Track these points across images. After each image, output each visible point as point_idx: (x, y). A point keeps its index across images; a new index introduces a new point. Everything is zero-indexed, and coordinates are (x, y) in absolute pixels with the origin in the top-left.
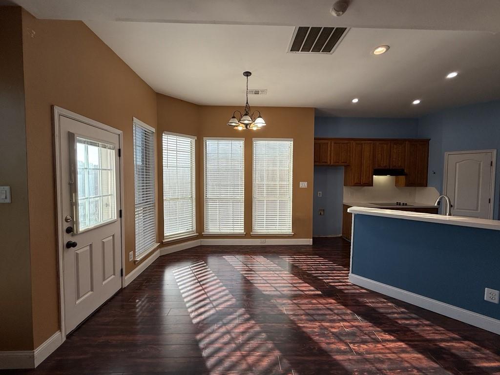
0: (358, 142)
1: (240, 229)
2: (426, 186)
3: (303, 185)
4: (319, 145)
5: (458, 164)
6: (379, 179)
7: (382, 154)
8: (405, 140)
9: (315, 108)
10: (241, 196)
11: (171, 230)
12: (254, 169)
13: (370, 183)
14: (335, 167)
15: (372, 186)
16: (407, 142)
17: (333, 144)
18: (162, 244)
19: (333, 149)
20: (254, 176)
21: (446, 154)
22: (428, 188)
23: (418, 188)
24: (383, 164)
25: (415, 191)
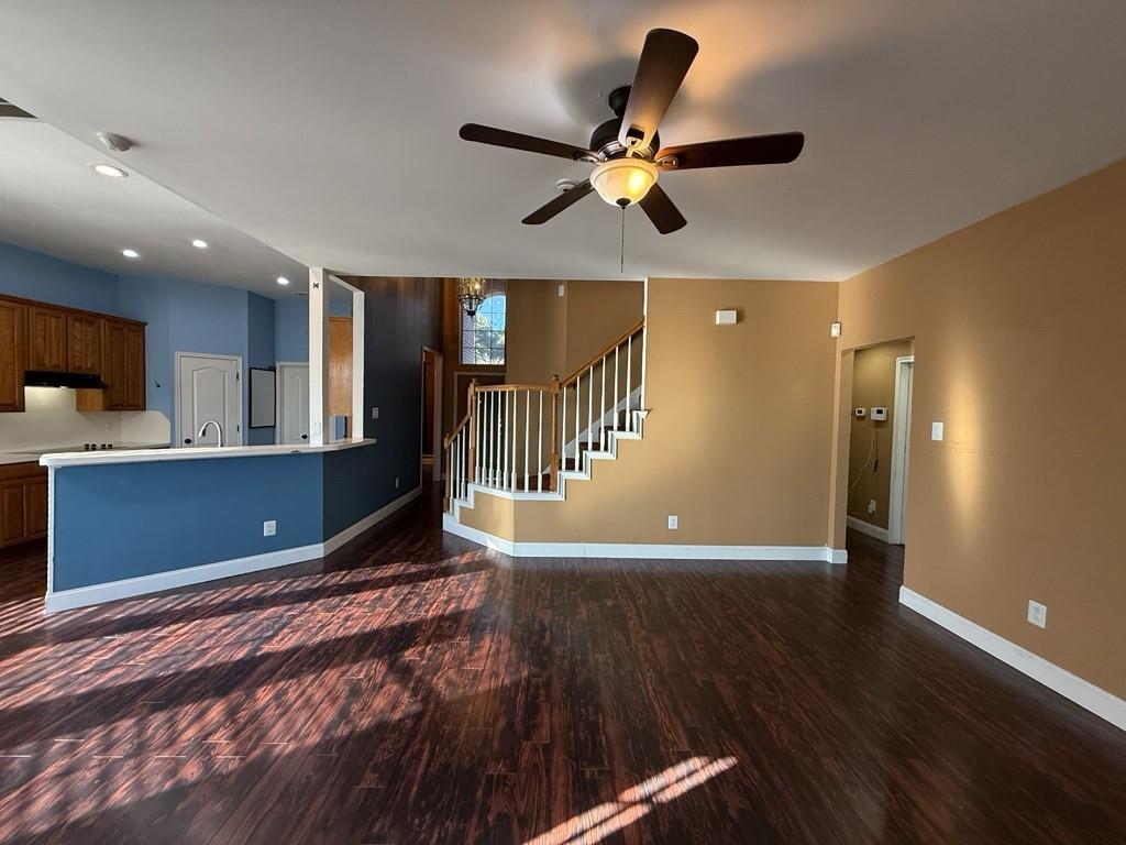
2: (143, 409)
5: (195, 373)
6: (37, 395)
7: (45, 339)
8: (98, 316)
13: (18, 406)
15: (23, 410)
16: (103, 321)
21: (178, 354)
22: (148, 413)
23: (126, 414)
24: (51, 362)
25: (120, 420)
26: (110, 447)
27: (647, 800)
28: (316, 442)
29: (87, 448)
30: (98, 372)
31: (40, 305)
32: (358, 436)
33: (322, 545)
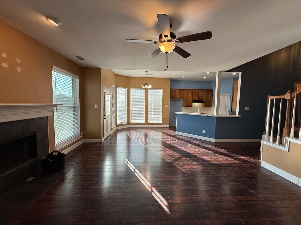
0: (187, 90)
1: (143, 122)
2: (212, 107)
3: (166, 106)
4: (172, 92)
6: (195, 104)
7: (195, 95)
8: (204, 90)
9: (171, 78)
10: (144, 110)
11: (120, 121)
12: (148, 100)
14: (179, 99)
15: (192, 107)
17: (178, 91)
18: (117, 126)
19: (178, 92)
20: (148, 103)
23: (210, 107)
24: (196, 99)
25: (209, 109)
26: (203, 113)
27: (152, 191)
28: (215, 115)
29: (202, 113)
30: (203, 100)
31: (195, 90)
32: (237, 114)
33: (214, 139)
